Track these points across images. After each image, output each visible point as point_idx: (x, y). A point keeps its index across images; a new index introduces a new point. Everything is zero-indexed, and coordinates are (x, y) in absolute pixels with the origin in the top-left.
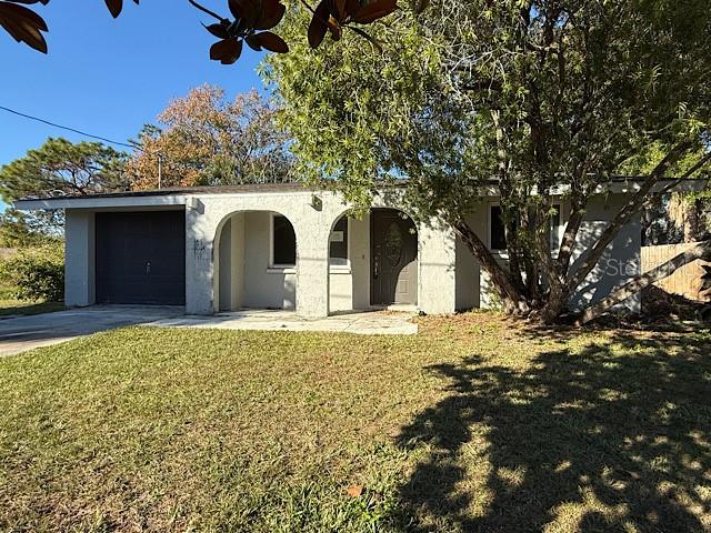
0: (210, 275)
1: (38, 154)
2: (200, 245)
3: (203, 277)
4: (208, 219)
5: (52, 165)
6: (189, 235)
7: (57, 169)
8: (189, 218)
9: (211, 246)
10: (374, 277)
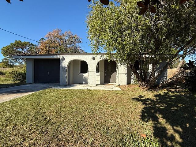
0: (66, 75)
1: (13, 44)
2: (63, 68)
3: (64, 76)
4: (66, 61)
5: (17, 47)
6: (61, 65)
7: (18, 48)
8: (61, 61)
9: (66, 68)
10: (105, 76)
